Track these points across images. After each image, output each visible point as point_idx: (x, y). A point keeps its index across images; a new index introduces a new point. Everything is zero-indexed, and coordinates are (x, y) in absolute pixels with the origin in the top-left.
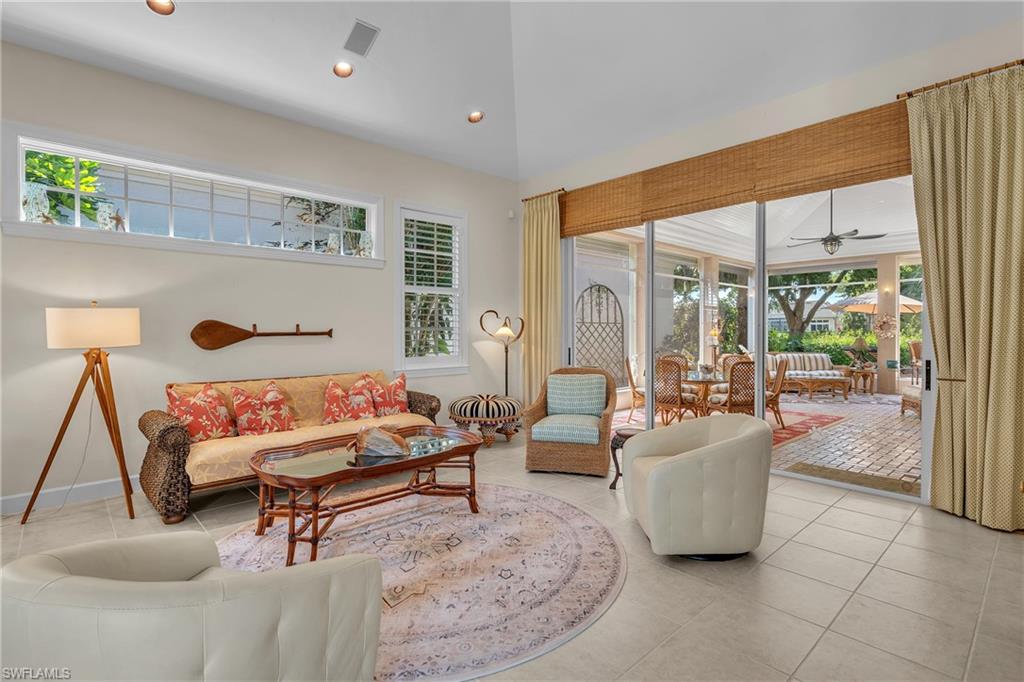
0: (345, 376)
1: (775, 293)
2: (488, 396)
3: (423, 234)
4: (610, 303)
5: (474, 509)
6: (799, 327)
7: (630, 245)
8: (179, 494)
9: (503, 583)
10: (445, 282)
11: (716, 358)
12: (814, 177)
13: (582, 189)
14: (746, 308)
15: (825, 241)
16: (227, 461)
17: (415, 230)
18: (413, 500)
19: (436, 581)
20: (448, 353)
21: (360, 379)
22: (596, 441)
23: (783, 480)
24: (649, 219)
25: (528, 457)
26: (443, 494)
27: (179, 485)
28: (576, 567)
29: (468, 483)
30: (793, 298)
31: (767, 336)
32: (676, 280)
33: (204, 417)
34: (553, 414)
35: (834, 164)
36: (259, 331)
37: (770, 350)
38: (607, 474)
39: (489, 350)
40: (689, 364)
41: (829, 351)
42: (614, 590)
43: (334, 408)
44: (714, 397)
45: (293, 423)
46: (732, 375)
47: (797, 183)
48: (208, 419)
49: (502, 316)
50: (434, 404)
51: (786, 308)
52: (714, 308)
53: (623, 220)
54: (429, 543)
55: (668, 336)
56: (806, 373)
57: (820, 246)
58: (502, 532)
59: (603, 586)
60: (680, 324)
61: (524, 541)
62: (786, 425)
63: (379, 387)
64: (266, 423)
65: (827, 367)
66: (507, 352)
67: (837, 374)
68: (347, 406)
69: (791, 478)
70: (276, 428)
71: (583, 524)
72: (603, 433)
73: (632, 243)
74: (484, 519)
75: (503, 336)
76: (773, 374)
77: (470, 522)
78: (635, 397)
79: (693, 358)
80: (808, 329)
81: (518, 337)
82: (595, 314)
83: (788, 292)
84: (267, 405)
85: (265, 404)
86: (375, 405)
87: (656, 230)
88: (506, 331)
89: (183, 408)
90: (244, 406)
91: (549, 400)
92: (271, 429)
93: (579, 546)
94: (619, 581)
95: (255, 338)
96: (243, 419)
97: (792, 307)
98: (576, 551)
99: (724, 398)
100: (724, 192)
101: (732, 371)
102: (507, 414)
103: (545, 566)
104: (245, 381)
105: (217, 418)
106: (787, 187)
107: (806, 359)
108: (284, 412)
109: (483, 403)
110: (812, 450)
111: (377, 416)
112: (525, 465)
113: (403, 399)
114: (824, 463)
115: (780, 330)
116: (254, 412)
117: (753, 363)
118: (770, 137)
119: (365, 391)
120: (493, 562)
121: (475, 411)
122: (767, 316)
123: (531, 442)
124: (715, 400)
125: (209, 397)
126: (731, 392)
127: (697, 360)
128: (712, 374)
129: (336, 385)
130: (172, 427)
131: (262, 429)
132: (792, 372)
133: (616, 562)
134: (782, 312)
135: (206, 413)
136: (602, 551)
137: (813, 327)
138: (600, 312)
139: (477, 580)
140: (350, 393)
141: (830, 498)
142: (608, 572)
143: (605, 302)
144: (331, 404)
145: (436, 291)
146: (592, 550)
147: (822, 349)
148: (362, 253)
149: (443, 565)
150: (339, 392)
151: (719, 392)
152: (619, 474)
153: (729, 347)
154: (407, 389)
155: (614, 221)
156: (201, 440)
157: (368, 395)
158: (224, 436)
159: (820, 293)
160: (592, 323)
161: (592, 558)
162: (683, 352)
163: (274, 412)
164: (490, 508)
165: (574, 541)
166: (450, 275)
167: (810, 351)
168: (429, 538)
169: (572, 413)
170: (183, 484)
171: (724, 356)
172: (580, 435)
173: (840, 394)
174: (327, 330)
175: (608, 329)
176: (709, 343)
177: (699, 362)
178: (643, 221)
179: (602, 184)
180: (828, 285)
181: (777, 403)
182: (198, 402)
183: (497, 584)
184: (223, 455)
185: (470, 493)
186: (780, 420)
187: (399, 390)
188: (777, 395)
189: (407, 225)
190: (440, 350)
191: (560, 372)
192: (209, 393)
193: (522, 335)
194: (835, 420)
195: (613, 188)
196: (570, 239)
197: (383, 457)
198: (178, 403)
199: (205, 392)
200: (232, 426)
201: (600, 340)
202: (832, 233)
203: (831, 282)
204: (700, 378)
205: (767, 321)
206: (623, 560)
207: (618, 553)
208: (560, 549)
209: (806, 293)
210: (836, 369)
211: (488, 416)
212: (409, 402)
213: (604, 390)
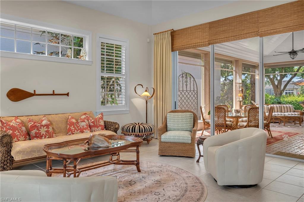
0: (75, 114)
1: (268, 77)
2: (139, 123)
3: (110, 50)
4: (191, 81)
5: (139, 171)
6: (280, 93)
7: (201, 54)
8: (8, 165)
9: (157, 197)
10: (118, 71)
11: (241, 107)
12: (284, 27)
13: (182, 29)
14: (255, 84)
15: (290, 53)
16: (30, 150)
17: (105, 47)
18: (111, 167)
19: (128, 197)
20: (117, 104)
21: (83, 115)
22: (190, 142)
23: (272, 158)
24: (211, 44)
25: (160, 150)
26: (126, 164)
27: (8, 161)
28: (186, 191)
29: (136, 159)
30: (277, 80)
31: (264, 97)
32: (221, 70)
33: (17, 131)
34: (170, 130)
35: (293, 21)
36: (37, 93)
37: (266, 103)
38: (194, 156)
39: (139, 102)
40: (229, 109)
41: (294, 104)
42: (203, 199)
43: (72, 128)
44: (240, 124)
45: (54, 135)
46: (249, 114)
47: (277, 29)
48: (19, 132)
49: (145, 87)
50: (117, 126)
51: (273, 83)
52: (239, 83)
53: (200, 44)
54: (122, 183)
55: (218, 97)
56: (282, 113)
57: (288, 55)
58: (153, 179)
59: (198, 197)
60: (223, 91)
61: (163, 182)
62: (273, 136)
63: (91, 119)
64: (43, 134)
65: (292, 111)
66: (147, 103)
67: (297, 114)
68: (78, 127)
69: (275, 157)
70: (47, 137)
71: (187, 175)
72: (193, 139)
73: (203, 53)
74: (144, 174)
75: (145, 96)
76: (267, 114)
77: (137, 175)
78: (204, 124)
79: (231, 106)
80: (284, 94)
81: (152, 97)
82: (185, 86)
83: (274, 77)
84: (44, 126)
85: (42, 125)
86: (90, 127)
87: (215, 48)
88: (147, 94)
89: (8, 127)
90: (33, 127)
91: (168, 125)
92: (45, 137)
93: (187, 184)
94: (205, 195)
95: (34, 96)
96: (33, 132)
97: (276, 83)
98: (185, 185)
99: (245, 124)
100: (245, 32)
101: (249, 112)
102: (148, 131)
103: (173, 190)
104: (31, 116)
105: (22, 132)
106: (273, 31)
107: (282, 107)
108: (51, 129)
109: (137, 126)
110: (285, 146)
111: (91, 131)
112: (158, 153)
113: (102, 124)
114: (290, 151)
115: (270, 94)
116: (38, 129)
117: (258, 108)
118: (265, 9)
119: (86, 120)
120: (151, 190)
121: (134, 130)
122: (265, 88)
123: (161, 142)
124: (241, 125)
125: (17, 122)
126: (249, 122)
127: (232, 107)
128: (240, 113)
129: (72, 118)
130: (5, 135)
131: (41, 137)
132: (276, 113)
133: (203, 189)
134: (271, 86)
135: (17, 129)
136: (196, 185)
137: (286, 93)
138: (186, 85)
139: (145, 196)
140: (79, 121)
141: (291, 165)
142: (200, 192)
143: (189, 80)
144: (70, 126)
145: (115, 75)
146: (192, 185)
147: (290, 103)
148: (82, 58)
149: (130, 191)
150: (74, 121)
151: (243, 121)
152: (200, 156)
153: (247, 102)
154: (104, 120)
155: (196, 44)
156: (16, 142)
157: (87, 122)
158: (25, 140)
159: (289, 77)
160: (183, 91)
161: (192, 187)
162: (226, 104)
163: (47, 129)
164: (146, 170)
165: (184, 182)
166: (121, 68)
167: (284, 104)
168: (121, 181)
169: (178, 130)
170: (10, 160)
171: (245, 106)
172: (183, 139)
173: (298, 123)
174: (66, 93)
175: (190, 94)
176: (238, 100)
177: (233, 109)
178: (209, 44)
179: (191, 27)
180: (293, 73)
181: (269, 127)
182: (14, 125)
183: (154, 197)
184: (28, 147)
185: (137, 164)
186: (270, 134)
187: (101, 120)
188: (269, 123)
189: (102, 45)
190: (113, 102)
191: (172, 112)
192: (17, 121)
193: (154, 95)
194: (295, 134)
195: (196, 30)
196: (175, 52)
197: (101, 147)
198: (5, 125)
199: (15, 120)
200: (29, 136)
201: (187, 99)
202: (293, 50)
203: (294, 72)
204: (234, 115)
205: (264, 90)
206: (205, 188)
207: (203, 186)
208: (178, 184)
209: (282, 77)
210: (296, 112)
211: (140, 132)
212: (105, 125)
213: (193, 120)
